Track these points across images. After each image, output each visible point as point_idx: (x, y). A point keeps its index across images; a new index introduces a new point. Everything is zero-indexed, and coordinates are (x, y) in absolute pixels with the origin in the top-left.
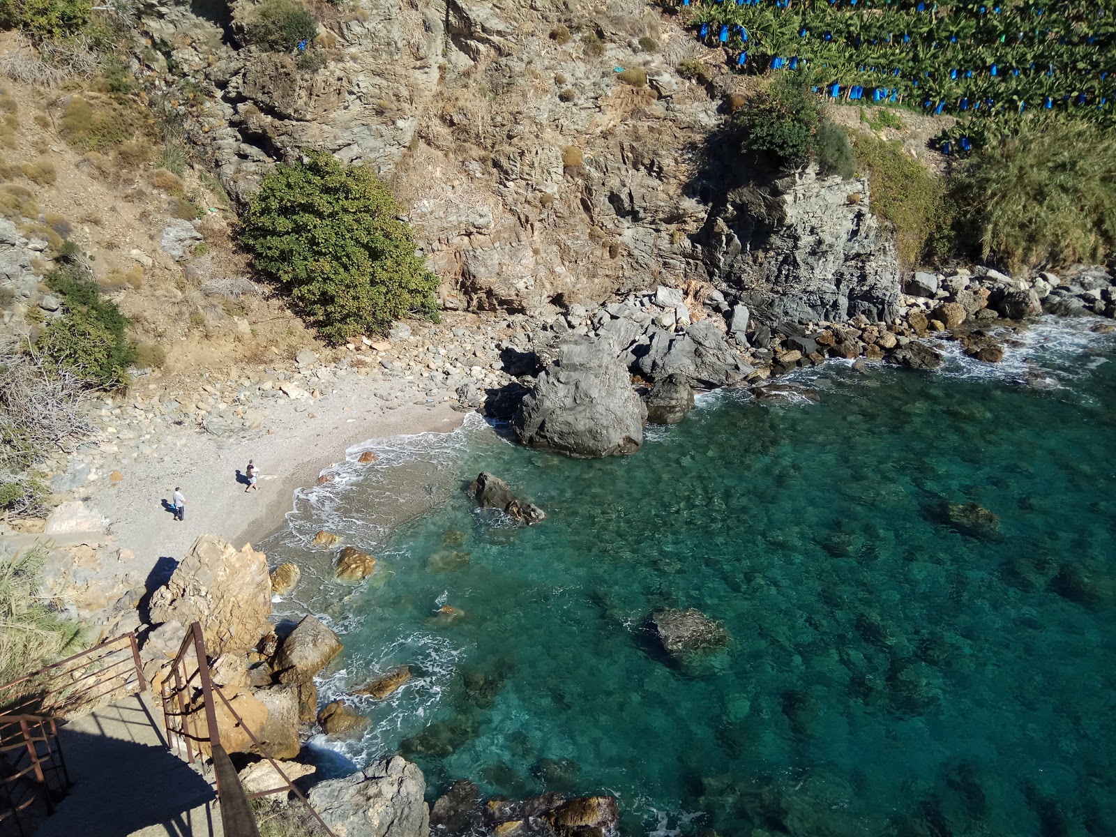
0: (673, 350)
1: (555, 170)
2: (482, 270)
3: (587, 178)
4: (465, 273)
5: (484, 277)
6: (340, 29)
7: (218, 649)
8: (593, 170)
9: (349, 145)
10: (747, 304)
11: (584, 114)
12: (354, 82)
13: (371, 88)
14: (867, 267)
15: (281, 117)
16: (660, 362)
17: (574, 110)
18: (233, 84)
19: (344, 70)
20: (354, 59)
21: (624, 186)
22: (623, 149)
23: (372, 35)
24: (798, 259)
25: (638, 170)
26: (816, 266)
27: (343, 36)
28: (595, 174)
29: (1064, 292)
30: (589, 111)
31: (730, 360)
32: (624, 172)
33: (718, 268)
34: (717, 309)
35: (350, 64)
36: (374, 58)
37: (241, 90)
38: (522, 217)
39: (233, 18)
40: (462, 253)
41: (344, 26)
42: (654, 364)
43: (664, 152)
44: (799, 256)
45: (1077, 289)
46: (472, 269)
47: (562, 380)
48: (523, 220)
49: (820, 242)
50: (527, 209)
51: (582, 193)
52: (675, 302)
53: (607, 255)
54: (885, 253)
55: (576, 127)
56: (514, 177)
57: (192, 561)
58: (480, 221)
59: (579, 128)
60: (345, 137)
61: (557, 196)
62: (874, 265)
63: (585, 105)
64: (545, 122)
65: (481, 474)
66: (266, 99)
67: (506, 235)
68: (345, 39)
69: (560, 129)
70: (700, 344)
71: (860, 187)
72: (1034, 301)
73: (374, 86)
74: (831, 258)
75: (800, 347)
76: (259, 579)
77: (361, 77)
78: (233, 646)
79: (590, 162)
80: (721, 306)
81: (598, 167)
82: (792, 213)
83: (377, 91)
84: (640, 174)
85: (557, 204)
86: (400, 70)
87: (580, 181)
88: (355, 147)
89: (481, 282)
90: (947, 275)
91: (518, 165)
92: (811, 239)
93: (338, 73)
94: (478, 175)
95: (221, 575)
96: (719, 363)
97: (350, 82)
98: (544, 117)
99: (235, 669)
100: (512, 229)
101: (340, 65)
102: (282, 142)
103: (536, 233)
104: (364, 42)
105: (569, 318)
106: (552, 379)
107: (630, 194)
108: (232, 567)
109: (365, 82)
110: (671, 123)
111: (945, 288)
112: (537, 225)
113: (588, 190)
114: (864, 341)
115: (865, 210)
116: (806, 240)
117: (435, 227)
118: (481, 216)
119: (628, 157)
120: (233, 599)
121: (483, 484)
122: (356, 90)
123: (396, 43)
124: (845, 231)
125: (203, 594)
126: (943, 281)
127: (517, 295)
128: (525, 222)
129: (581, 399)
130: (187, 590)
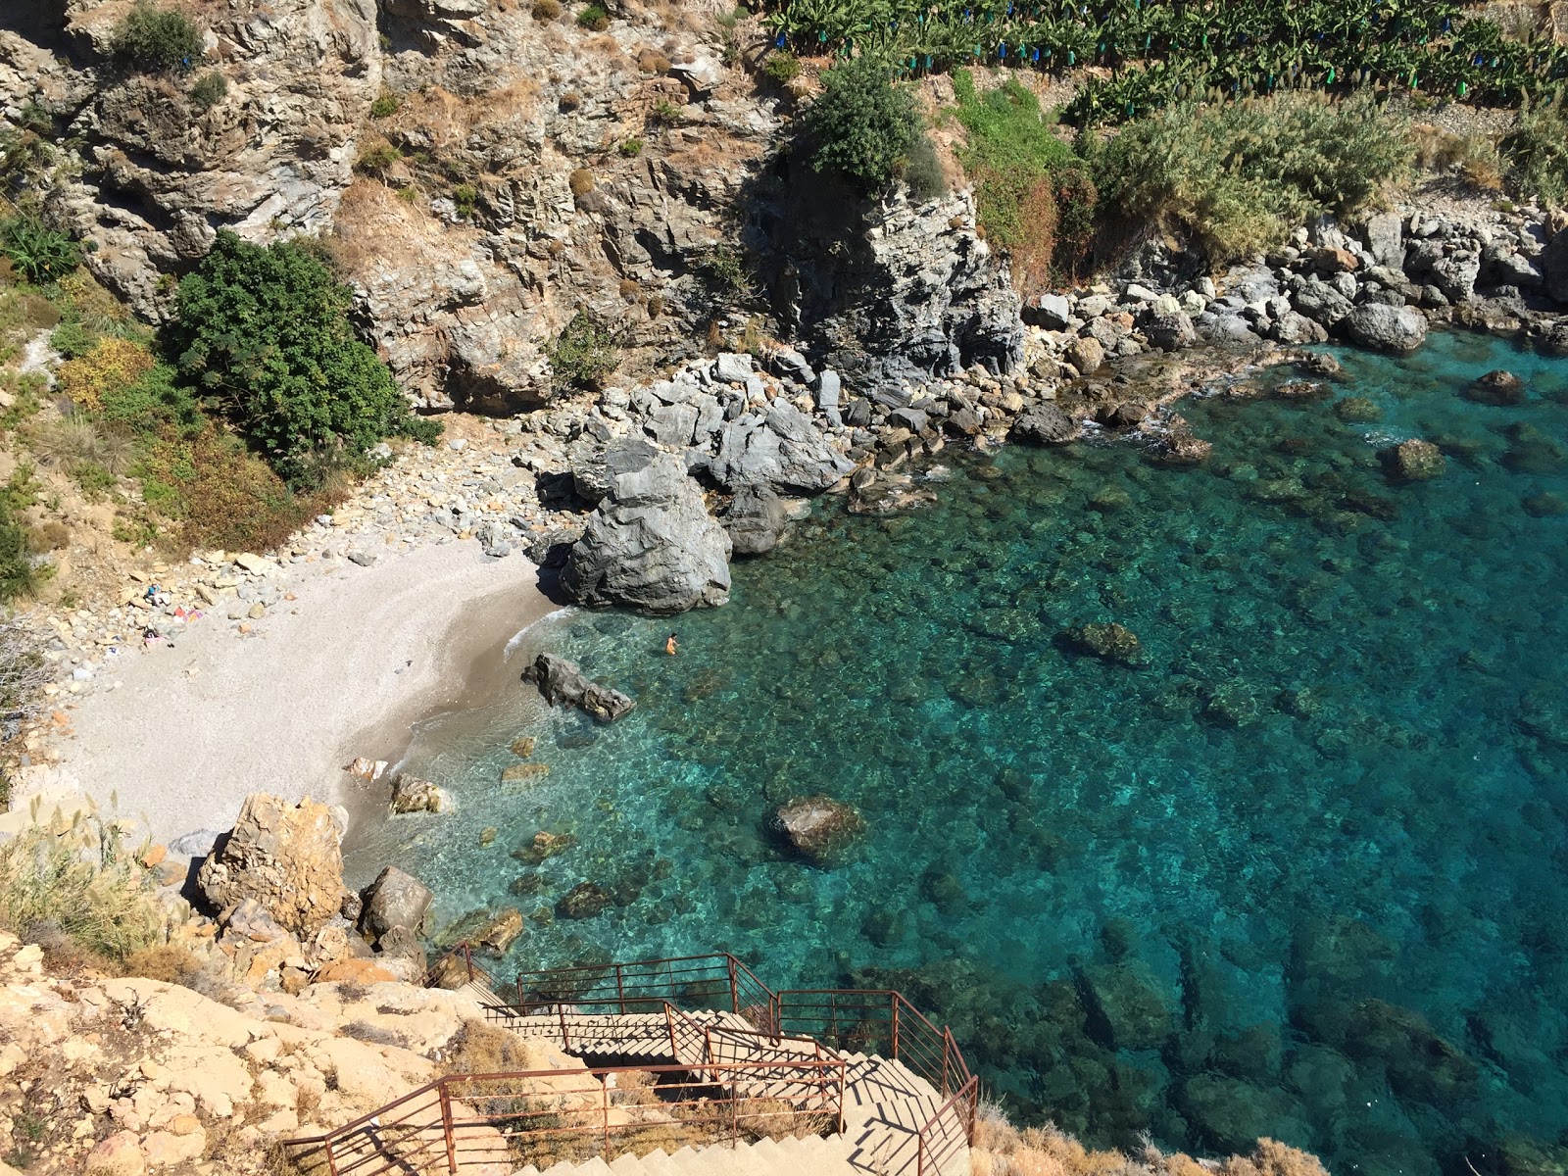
0: (751, 449)
1: (562, 206)
2: (478, 353)
3: (607, 212)
4: (456, 361)
5: (482, 363)
6: (237, 33)
7: (299, 922)
8: (614, 201)
9: (268, 196)
10: (836, 368)
11: (594, 124)
12: (267, 107)
13: (290, 112)
14: (981, 306)
15: (166, 166)
16: (735, 466)
17: (580, 120)
18: (81, 118)
19: (250, 92)
20: (262, 74)
21: (659, 219)
22: (651, 169)
23: (283, 37)
24: (895, 306)
25: (676, 198)
26: (917, 312)
27: (242, 43)
28: (618, 206)
29: (1222, 307)
30: (601, 121)
31: (825, 456)
32: (657, 201)
33: (795, 322)
34: (799, 378)
35: (257, 83)
36: (290, 67)
37: (96, 126)
38: (524, 273)
39: (68, 20)
40: (447, 332)
41: (242, 29)
42: (729, 469)
43: (708, 171)
44: (896, 304)
45: (1238, 303)
46: (464, 353)
47: (622, 519)
48: (527, 278)
49: (920, 283)
50: (533, 265)
51: (602, 233)
52: (744, 373)
53: (646, 316)
54: (1001, 287)
55: (586, 143)
56: (508, 220)
57: (251, 828)
58: (470, 287)
59: (591, 144)
60: (263, 185)
61: (570, 242)
62: (988, 302)
63: (594, 113)
64: (541, 141)
65: (540, 656)
66: (136, 139)
67: (505, 301)
68: (246, 47)
69: (561, 147)
70: (784, 437)
71: (963, 206)
72: (1185, 329)
73: (294, 108)
74: (935, 299)
75: (907, 423)
76: (326, 835)
77: (275, 98)
78: (317, 915)
79: (611, 190)
80: (804, 372)
81: (620, 196)
82: (882, 249)
83: (299, 115)
84: (679, 202)
85: (570, 252)
86: (327, 80)
87: (597, 218)
88: (276, 197)
89: (478, 371)
90: (1081, 296)
91: (511, 203)
92: (908, 281)
93: (243, 98)
94: (454, 219)
95: (286, 839)
96: (810, 460)
97: (260, 108)
98: (539, 134)
99: (339, 941)
100: (512, 291)
101: (244, 86)
102: (172, 202)
103: (547, 294)
104: (272, 47)
105: (606, 408)
106: (608, 520)
107: (669, 231)
108: (295, 826)
109: (281, 105)
110: (713, 130)
111: (1079, 314)
112: (546, 283)
113: (611, 229)
114: (984, 404)
115: (971, 235)
116: (902, 283)
117: (406, 301)
118: (468, 279)
119: (660, 180)
120: (305, 863)
121: (546, 669)
122: (269, 117)
123: (317, 43)
124: (949, 264)
125: (270, 862)
126: (1076, 305)
127: (530, 385)
128: (531, 283)
129: (651, 542)
130: (249, 861)
